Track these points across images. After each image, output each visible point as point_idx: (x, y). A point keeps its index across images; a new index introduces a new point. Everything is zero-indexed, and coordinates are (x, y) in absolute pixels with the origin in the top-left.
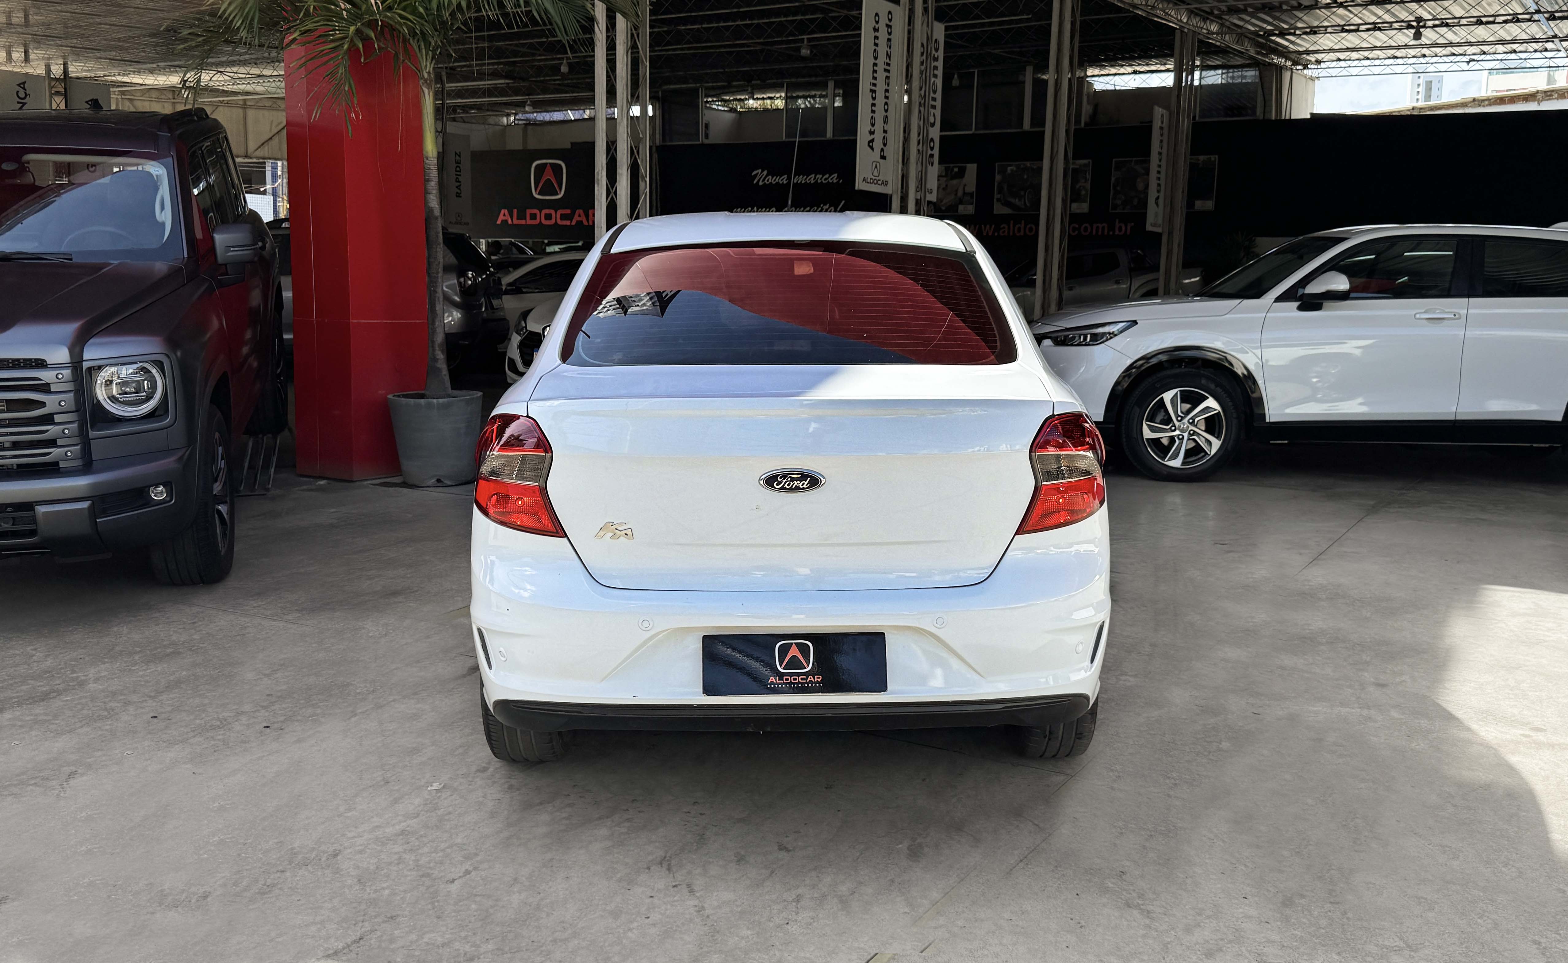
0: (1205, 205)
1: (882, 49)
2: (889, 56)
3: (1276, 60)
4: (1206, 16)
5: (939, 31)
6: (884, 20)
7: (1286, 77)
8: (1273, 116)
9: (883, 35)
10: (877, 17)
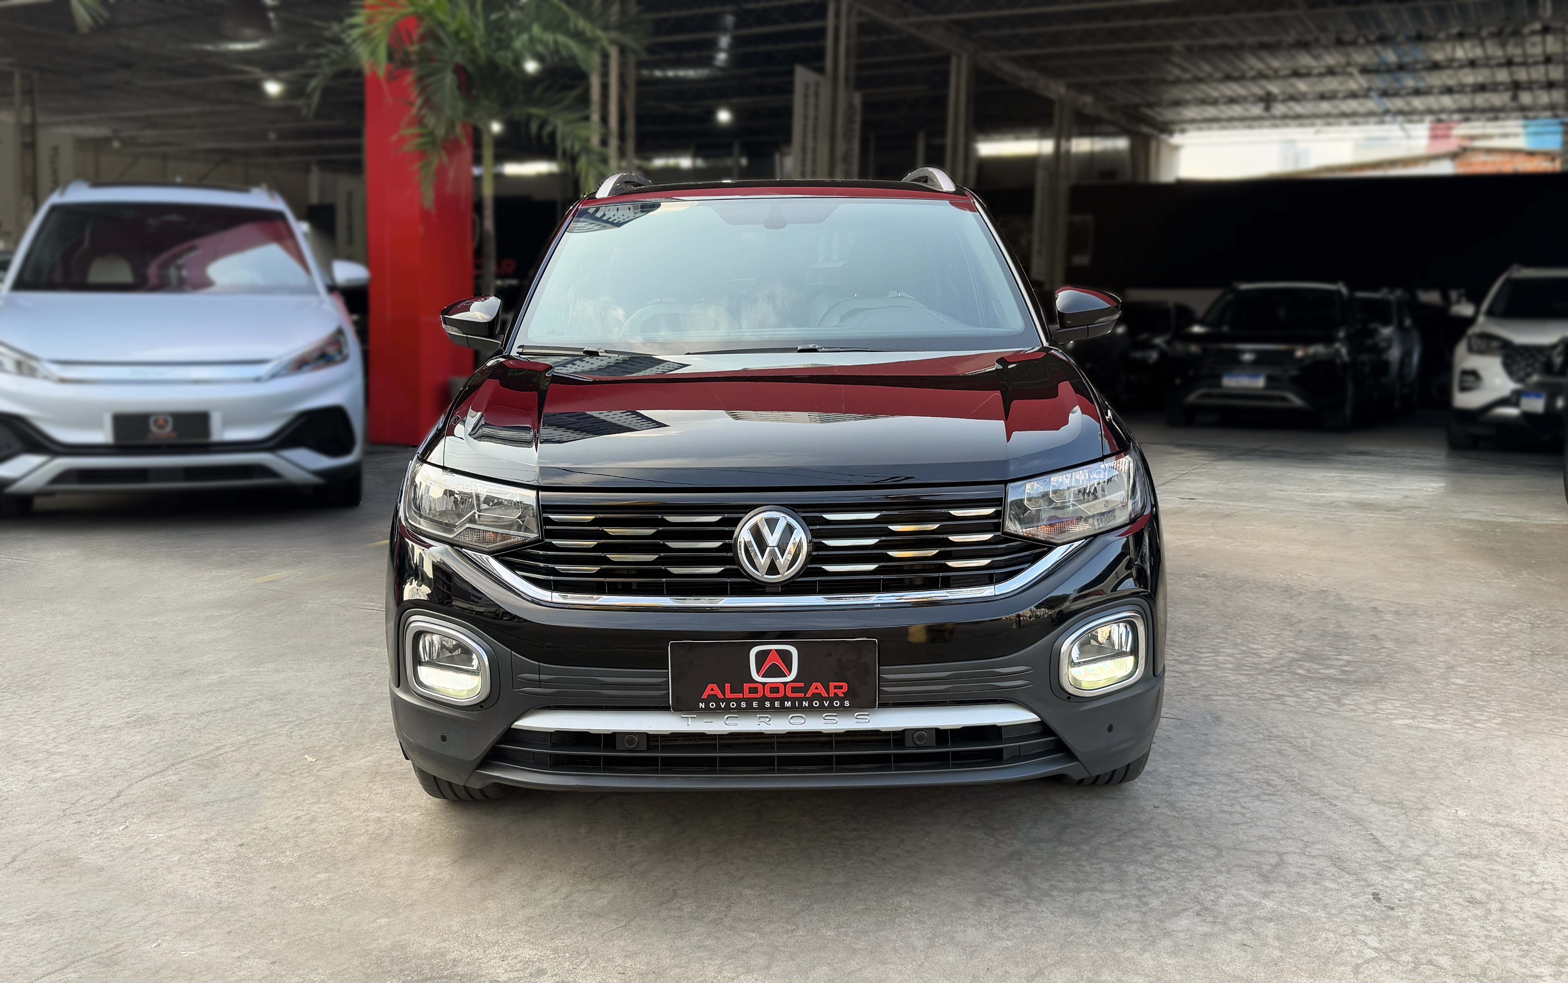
0: (1082, 260)
1: (811, 113)
2: (816, 118)
3: (1145, 129)
4: (1082, 89)
5: (857, 99)
6: (812, 88)
7: (1153, 144)
8: (1141, 179)
9: (812, 100)
10: (807, 86)
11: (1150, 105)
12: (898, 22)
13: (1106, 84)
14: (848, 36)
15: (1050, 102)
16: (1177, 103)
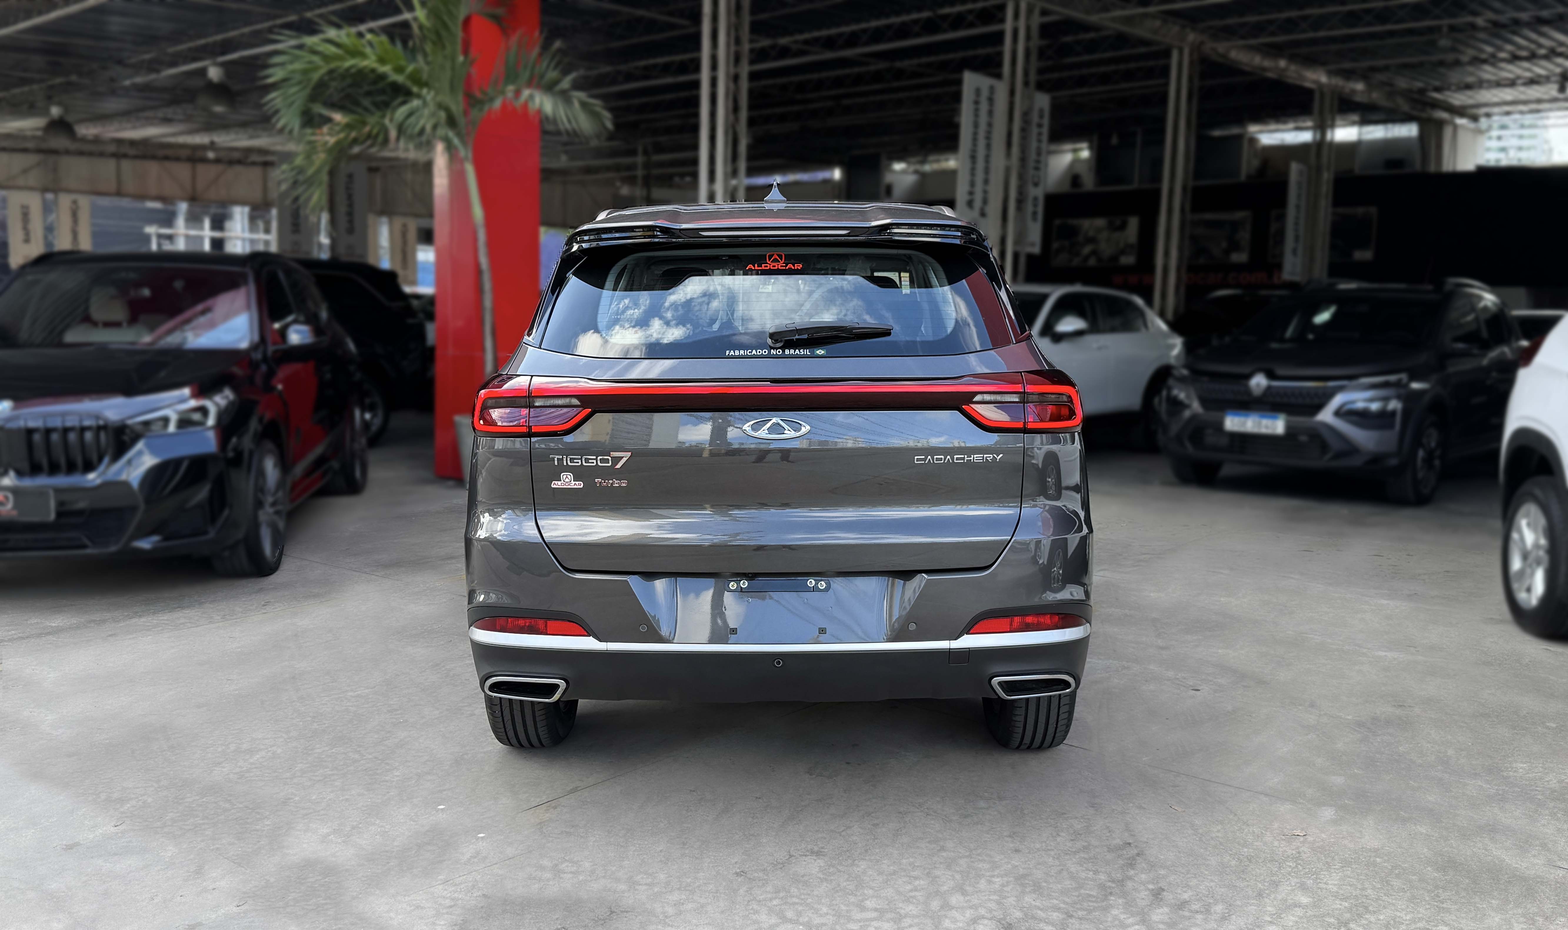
0: (1363, 255)
1: (983, 119)
2: (990, 125)
3: (1436, 115)
4: (1348, 74)
5: (1043, 101)
6: (985, 93)
7: (1448, 132)
8: (1432, 168)
9: (984, 107)
10: (978, 92)
11: (1438, 89)
12: (1094, 18)
13: (1373, 69)
14: (1028, 37)
15: (1309, 92)
16: (1468, 87)
